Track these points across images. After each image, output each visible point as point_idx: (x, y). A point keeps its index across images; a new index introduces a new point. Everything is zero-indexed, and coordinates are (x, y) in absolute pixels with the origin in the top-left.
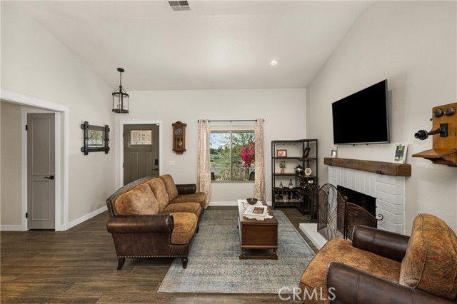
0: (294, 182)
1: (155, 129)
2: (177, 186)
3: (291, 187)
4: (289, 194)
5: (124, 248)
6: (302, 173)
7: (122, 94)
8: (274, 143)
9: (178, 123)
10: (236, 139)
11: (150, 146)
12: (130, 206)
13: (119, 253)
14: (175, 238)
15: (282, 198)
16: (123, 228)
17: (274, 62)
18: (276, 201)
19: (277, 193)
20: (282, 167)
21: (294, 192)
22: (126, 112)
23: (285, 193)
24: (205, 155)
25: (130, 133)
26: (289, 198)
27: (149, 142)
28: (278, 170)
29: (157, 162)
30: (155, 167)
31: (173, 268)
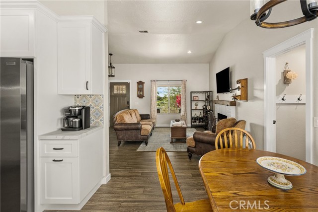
0: (202, 113)
1: (127, 85)
2: (140, 115)
3: (201, 116)
4: (200, 120)
5: (121, 137)
6: (206, 109)
7: (112, 67)
8: (191, 92)
9: (140, 82)
10: (174, 90)
11: (125, 94)
12: (123, 119)
13: (118, 139)
14: (143, 133)
15: (196, 122)
16: (121, 128)
17: (190, 52)
18: (193, 124)
19: (194, 119)
20: (196, 105)
21: (202, 119)
22: (113, 76)
23: (197, 120)
24: (154, 99)
25: (113, 87)
26: (199, 122)
27: (124, 92)
28: (194, 107)
29: (128, 103)
30: (128, 106)
31: (141, 145)
